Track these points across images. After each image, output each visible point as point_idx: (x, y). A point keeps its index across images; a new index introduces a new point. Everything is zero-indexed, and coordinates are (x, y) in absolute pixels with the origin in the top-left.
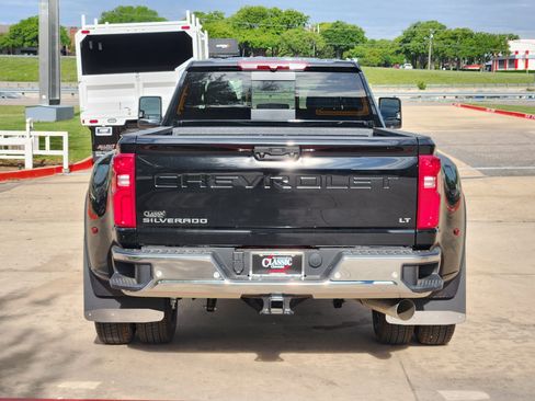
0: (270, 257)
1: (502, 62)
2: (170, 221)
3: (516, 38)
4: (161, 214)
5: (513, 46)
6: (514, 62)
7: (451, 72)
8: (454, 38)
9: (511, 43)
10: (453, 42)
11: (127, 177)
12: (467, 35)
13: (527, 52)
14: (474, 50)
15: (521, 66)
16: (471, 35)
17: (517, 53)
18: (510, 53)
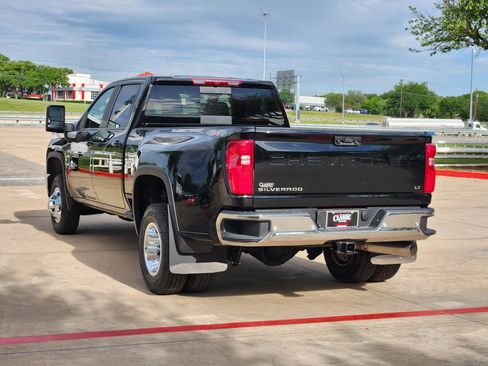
0: (338, 214)
1: (61, 93)
2: (277, 189)
3: (71, 72)
4: (271, 185)
5: (72, 79)
6: (72, 93)
7: (16, 100)
8: (18, 70)
9: (69, 76)
10: (17, 73)
11: (249, 157)
12: (29, 67)
13: (83, 85)
14: (37, 81)
15: (78, 97)
16: (34, 67)
17: (74, 85)
18: (69, 85)
